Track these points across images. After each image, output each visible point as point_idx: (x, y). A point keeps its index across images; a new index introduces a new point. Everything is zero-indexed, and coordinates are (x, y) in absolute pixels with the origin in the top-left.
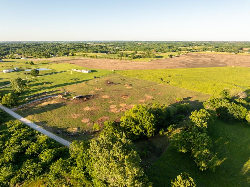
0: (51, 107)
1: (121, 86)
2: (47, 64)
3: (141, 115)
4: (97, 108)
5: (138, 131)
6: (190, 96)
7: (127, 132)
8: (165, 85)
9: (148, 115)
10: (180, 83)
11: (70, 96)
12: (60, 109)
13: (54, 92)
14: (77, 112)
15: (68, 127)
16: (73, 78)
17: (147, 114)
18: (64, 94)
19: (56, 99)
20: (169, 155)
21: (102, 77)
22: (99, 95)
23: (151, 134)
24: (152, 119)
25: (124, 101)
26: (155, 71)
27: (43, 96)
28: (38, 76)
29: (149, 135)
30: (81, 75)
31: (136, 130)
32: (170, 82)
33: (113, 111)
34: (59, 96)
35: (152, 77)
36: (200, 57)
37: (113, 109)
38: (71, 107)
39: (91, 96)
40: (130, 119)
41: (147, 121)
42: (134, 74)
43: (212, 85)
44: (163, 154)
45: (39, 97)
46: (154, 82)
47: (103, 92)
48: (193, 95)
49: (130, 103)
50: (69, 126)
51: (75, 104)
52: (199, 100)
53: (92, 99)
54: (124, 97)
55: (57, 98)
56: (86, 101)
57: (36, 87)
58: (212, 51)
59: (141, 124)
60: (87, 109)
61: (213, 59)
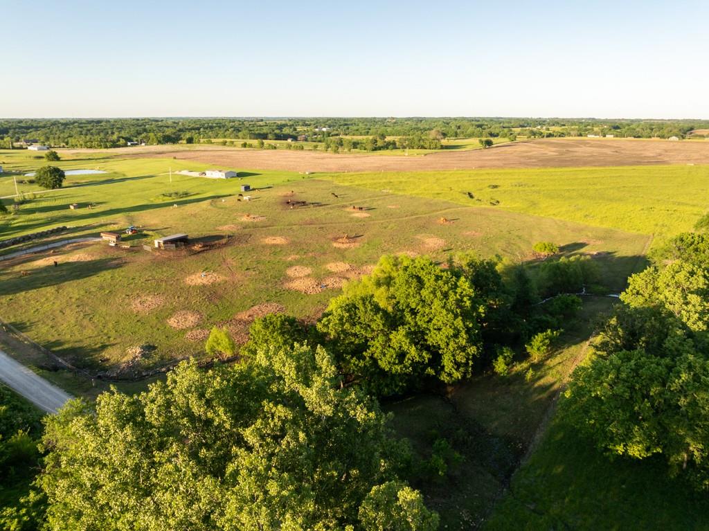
0: (64, 273)
1: (331, 211)
2: (102, 161)
3: (414, 283)
4: (239, 276)
5: (402, 355)
6: (580, 239)
7: (349, 362)
8: (485, 209)
9: (446, 283)
10: (534, 204)
11: (144, 239)
12: (94, 278)
13: (95, 227)
14: (156, 291)
15: (107, 346)
16: (172, 191)
17: (442, 277)
18: (125, 233)
19: (89, 249)
20: (560, 470)
21: (269, 188)
22: (251, 235)
23: (457, 370)
24: (465, 299)
25: (341, 255)
26: (444, 174)
27: (52, 238)
28: (60, 187)
29: (450, 375)
30: (201, 185)
31: (391, 354)
32: (498, 202)
33: (297, 285)
34: (105, 237)
35: (437, 189)
36: (577, 146)
37: (301, 279)
38: (138, 274)
39: (221, 237)
40: (364, 304)
41: (443, 307)
42: (375, 181)
43: (642, 209)
44: (524, 463)
45: (33, 243)
46: (444, 203)
47: (266, 227)
48: (587, 236)
49: (366, 260)
50: (111, 339)
51: (157, 263)
52: (615, 252)
53: (224, 249)
54: (343, 243)
55: (98, 243)
56: (201, 255)
57: (39, 217)
58: (607, 136)
59: (413, 323)
60: (199, 279)
61: (616, 152)
